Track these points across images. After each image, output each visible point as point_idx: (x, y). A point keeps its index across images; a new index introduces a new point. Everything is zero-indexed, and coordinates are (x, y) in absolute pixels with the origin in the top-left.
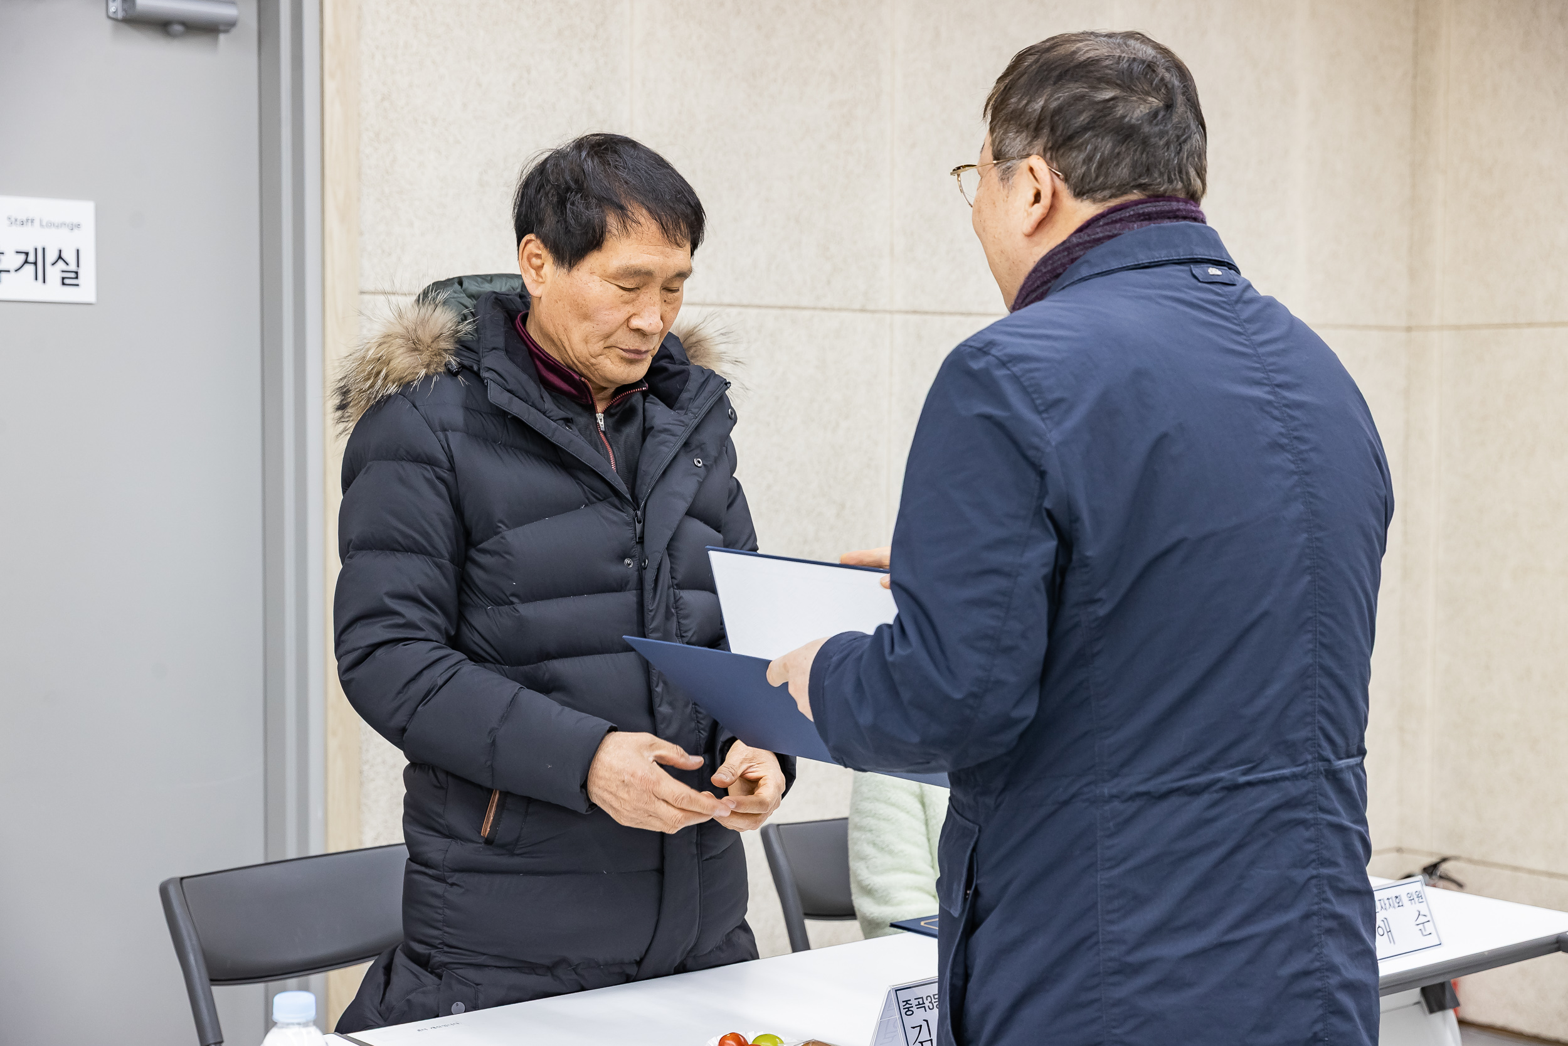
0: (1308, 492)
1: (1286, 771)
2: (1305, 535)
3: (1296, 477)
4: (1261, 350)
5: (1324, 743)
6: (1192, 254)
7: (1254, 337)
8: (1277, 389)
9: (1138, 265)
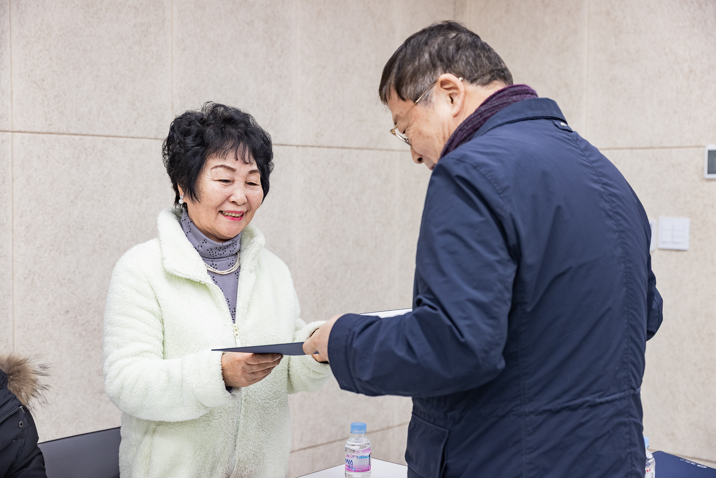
0: (623, 242)
1: (617, 396)
2: (623, 265)
3: (618, 234)
4: (595, 165)
5: (633, 379)
6: (552, 114)
7: (589, 158)
8: (605, 186)
9: (528, 118)
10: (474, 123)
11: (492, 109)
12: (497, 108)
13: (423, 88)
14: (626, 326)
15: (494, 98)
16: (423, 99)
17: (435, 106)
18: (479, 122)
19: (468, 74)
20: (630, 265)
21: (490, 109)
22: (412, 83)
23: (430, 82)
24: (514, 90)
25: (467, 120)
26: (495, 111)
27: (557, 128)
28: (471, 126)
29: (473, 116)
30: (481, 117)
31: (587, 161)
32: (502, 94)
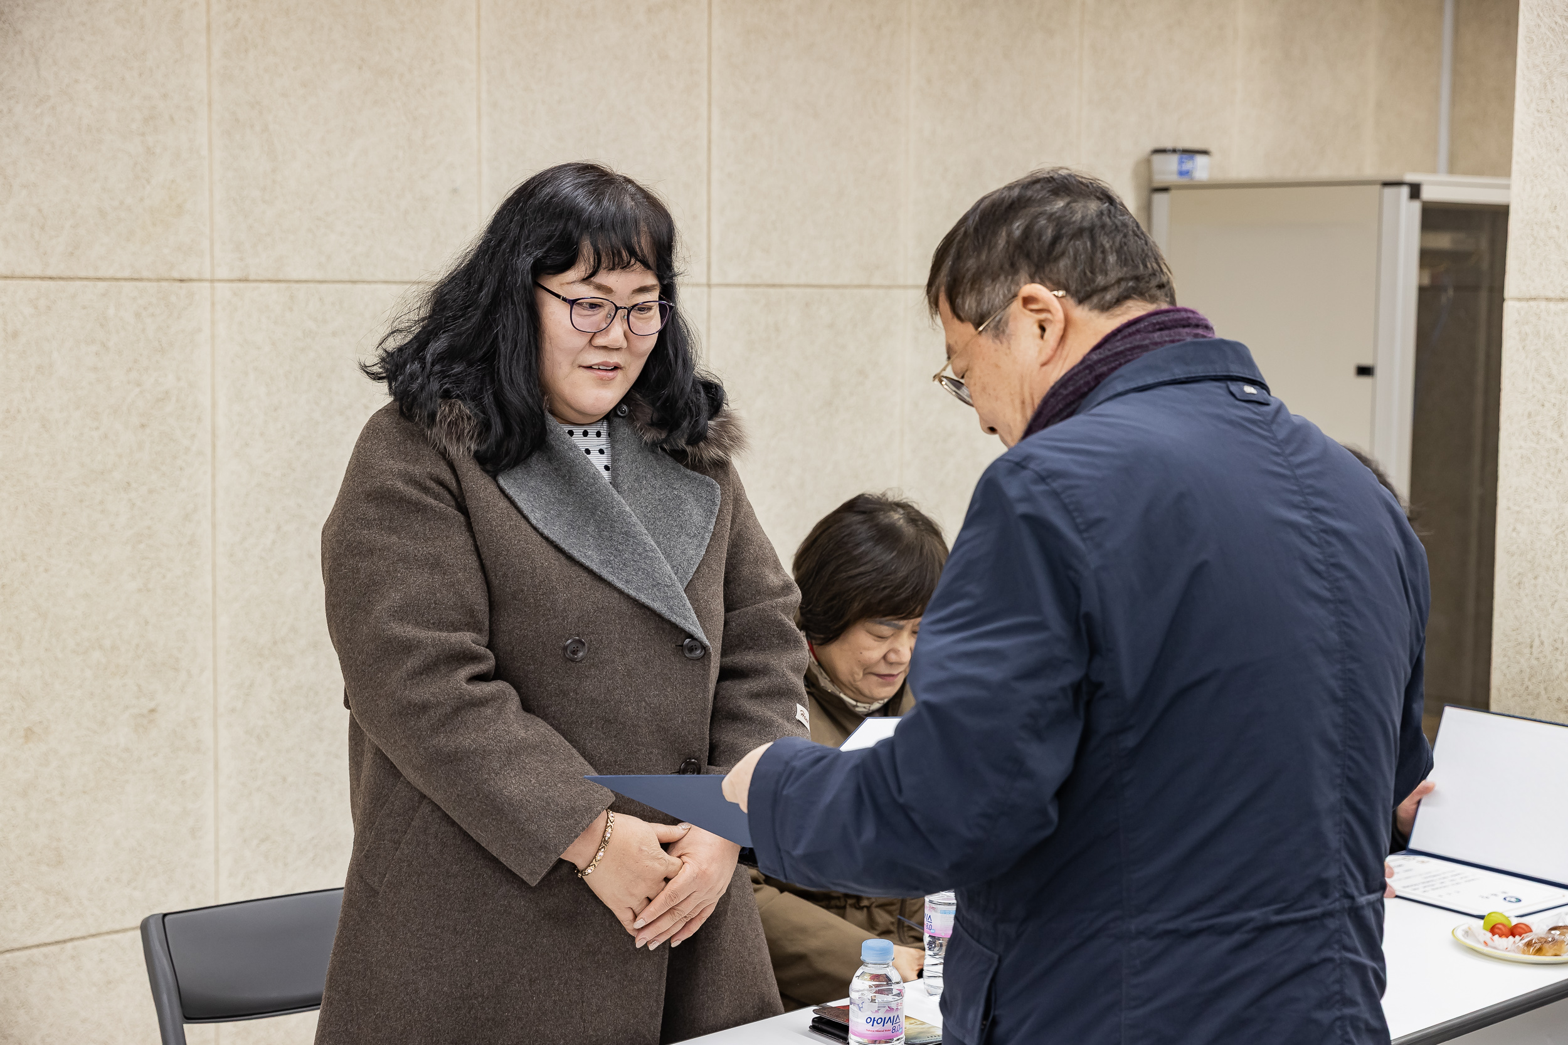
0: (1344, 623)
2: (1339, 667)
3: (1331, 606)
4: (1299, 472)
5: (1349, 880)
6: (1228, 371)
7: (1291, 459)
8: (1315, 514)
9: (1175, 380)
10: (1078, 385)
11: (1111, 359)
12: (1121, 356)
13: (992, 306)
14: (1338, 781)
15: (1119, 337)
16: (992, 325)
17: (1012, 342)
18: (1087, 383)
19: (1073, 288)
20: (1353, 666)
21: (1107, 357)
22: (972, 293)
23: (1004, 296)
24: (1160, 320)
25: (1066, 378)
26: (1117, 363)
27: (1232, 398)
28: (1071, 389)
29: (1076, 370)
30: (1091, 373)
31: (1284, 464)
32: (1134, 328)
